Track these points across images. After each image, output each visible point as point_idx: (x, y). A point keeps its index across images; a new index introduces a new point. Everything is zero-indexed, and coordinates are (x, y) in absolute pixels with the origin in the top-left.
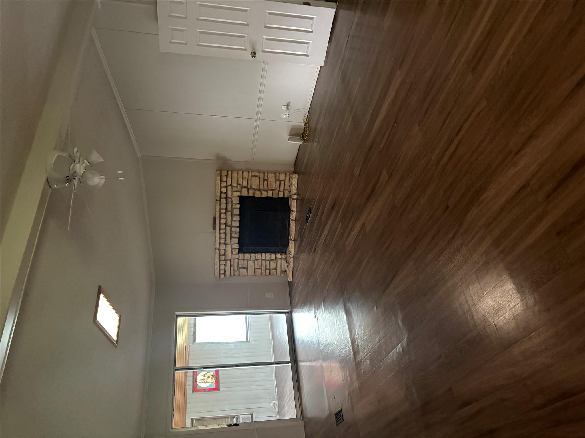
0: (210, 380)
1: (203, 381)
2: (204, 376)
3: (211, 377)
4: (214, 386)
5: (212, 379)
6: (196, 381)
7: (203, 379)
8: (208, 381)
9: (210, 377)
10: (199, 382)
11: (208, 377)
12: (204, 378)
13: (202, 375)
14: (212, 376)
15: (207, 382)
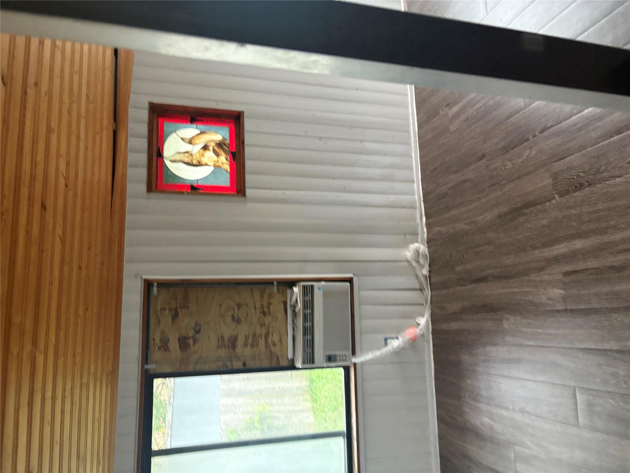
0: (209, 156)
1: (186, 160)
2: (190, 142)
3: (216, 148)
4: (224, 181)
5: (217, 155)
6: (160, 155)
7: (187, 152)
8: (204, 160)
9: (211, 148)
10: (171, 161)
11: (205, 148)
12: (189, 147)
13: (182, 139)
14: (218, 147)
15: (199, 164)
